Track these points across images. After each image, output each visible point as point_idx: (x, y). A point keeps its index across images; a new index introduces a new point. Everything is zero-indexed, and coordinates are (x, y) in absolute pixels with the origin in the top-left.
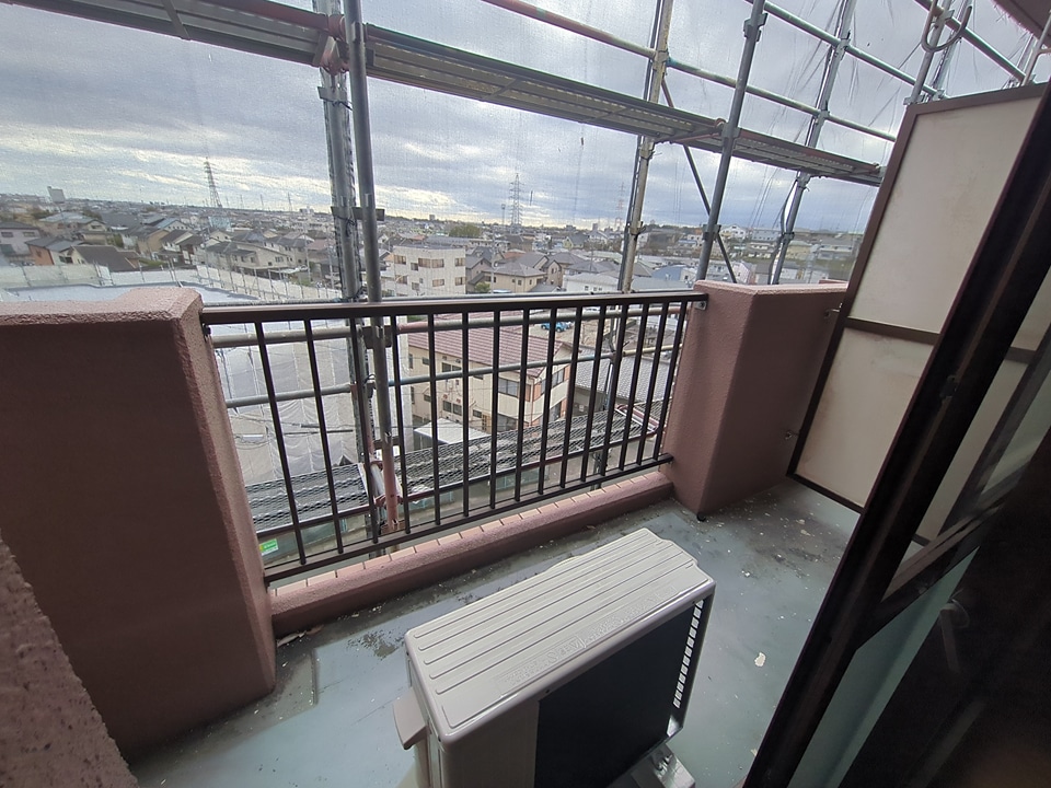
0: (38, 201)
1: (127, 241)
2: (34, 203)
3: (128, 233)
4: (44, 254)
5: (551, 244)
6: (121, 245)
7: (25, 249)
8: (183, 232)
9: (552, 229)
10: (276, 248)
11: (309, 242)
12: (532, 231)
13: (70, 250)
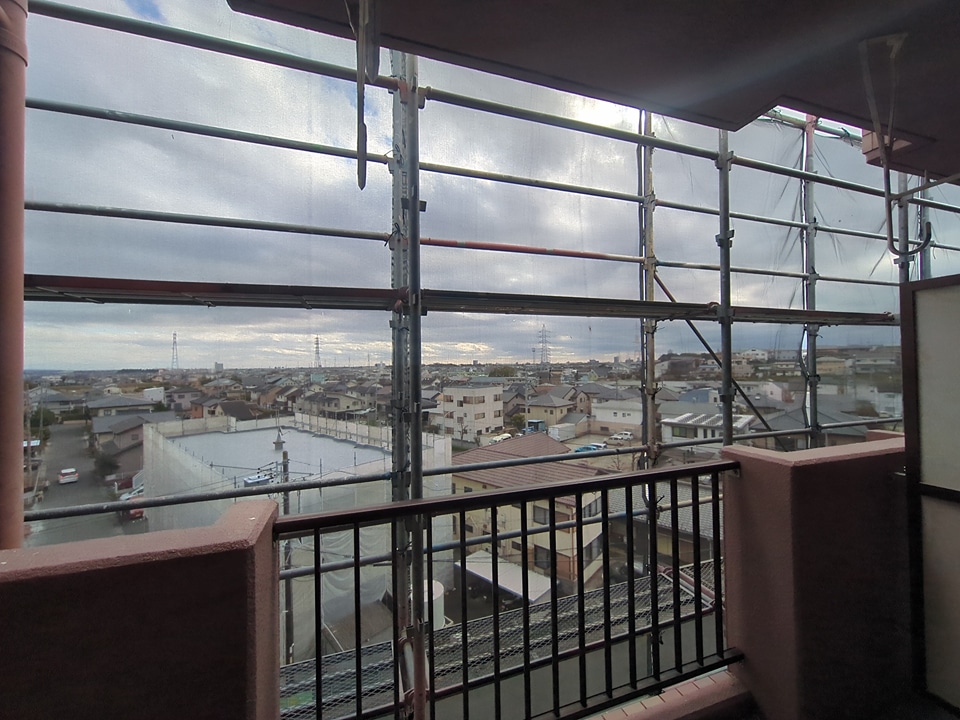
0: (207, 372)
1: (254, 396)
2: (204, 374)
3: (255, 391)
4: (199, 410)
5: (577, 377)
6: (249, 399)
7: (189, 405)
8: (291, 387)
9: (578, 364)
10: (354, 395)
11: (379, 389)
12: (561, 367)
13: (216, 405)
